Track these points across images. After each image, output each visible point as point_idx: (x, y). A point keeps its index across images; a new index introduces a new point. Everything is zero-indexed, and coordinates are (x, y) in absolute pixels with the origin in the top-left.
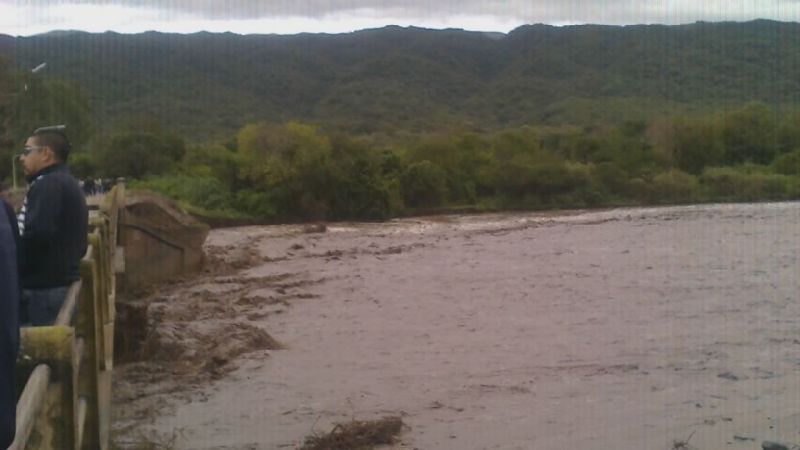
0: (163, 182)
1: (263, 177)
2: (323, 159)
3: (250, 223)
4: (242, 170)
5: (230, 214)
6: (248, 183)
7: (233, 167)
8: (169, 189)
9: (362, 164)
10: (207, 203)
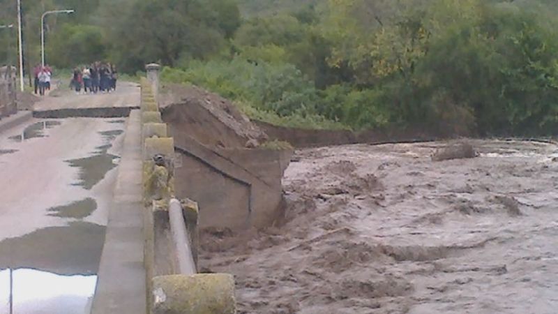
0: (210, 70)
1: (368, 64)
2: (465, 34)
3: (350, 140)
4: (334, 52)
5: (316, 123)
6: (344, 74)
7: (321, 48)
8: (219, 81)
9: (532, 44)
10: (279, 104)
